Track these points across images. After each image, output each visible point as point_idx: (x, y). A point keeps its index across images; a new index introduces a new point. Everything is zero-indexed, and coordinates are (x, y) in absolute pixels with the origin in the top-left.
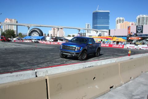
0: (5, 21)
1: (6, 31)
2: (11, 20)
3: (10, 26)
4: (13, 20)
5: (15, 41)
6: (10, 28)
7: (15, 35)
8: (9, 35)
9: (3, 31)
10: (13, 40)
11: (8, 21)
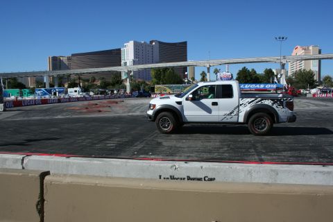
0: (293, 54)
1: (295, 74)
2: (305, 49)
3: (303, 62)
4: (311, 48)
5: (314, 95)
6: (303, 66)
7: (314, 81)
8: (303, 82)
9: (290, 74)
10: (310, 93)
11: (300, 52)
